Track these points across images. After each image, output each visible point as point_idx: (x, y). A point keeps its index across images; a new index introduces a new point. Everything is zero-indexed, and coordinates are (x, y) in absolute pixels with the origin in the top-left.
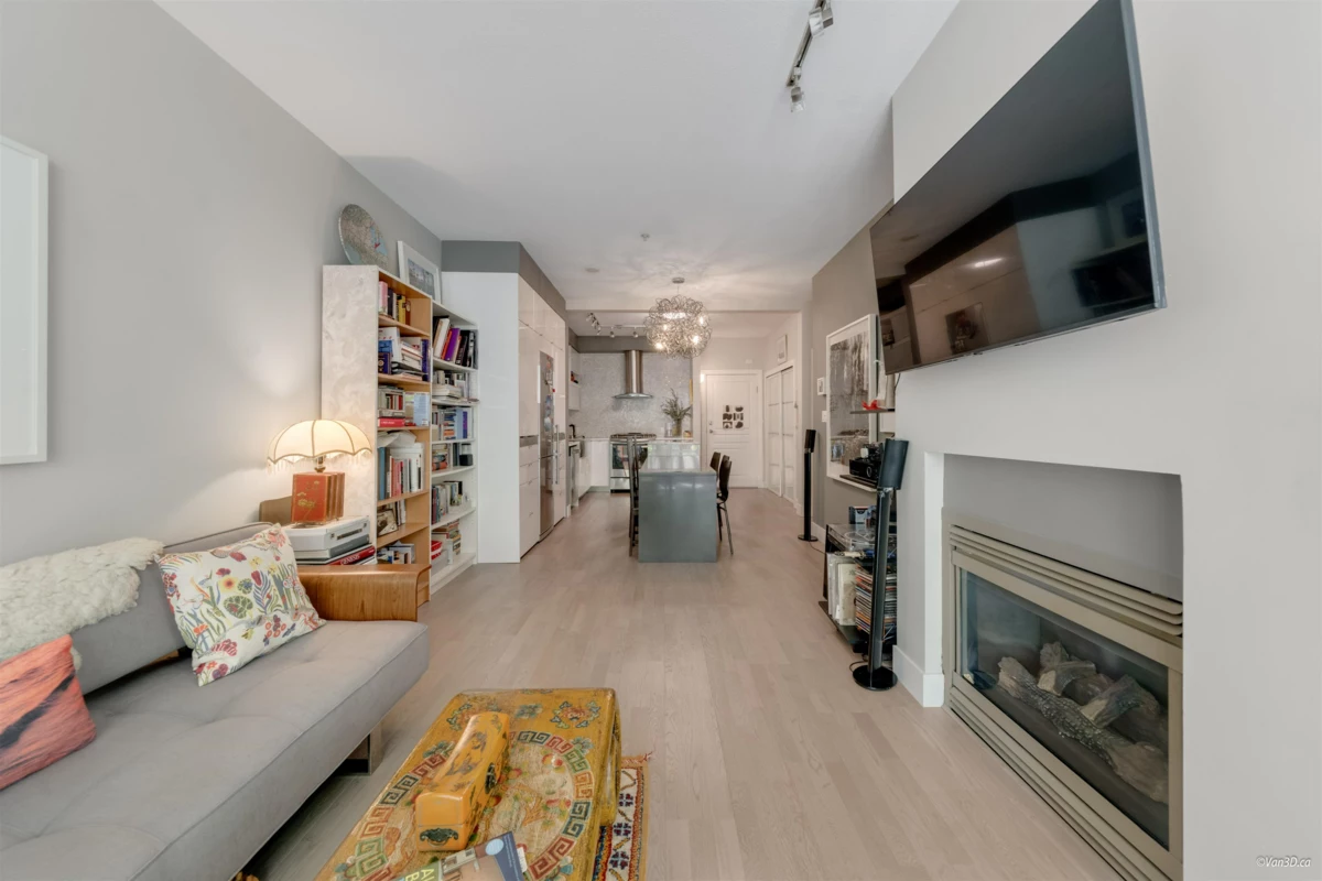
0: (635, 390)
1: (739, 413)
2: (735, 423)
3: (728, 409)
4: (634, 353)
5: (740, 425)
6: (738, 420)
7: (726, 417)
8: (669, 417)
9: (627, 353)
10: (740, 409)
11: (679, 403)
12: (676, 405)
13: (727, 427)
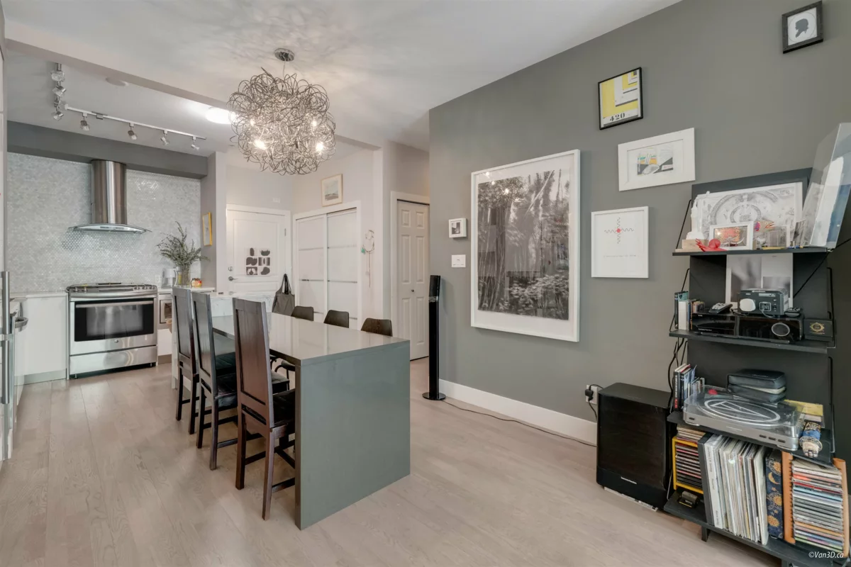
0: (112, 218)
1: (265, 257)
2: (260, 269)
3: (252, 252)
4: (111, 167)
5: (266, 271)
6: (264, 266)
7: (250, 261)
8: (168, 260)
9: (96, 165)
10: (265, 253)
11: (187, 242)
12: (182, 245)
13: (251, 273)
